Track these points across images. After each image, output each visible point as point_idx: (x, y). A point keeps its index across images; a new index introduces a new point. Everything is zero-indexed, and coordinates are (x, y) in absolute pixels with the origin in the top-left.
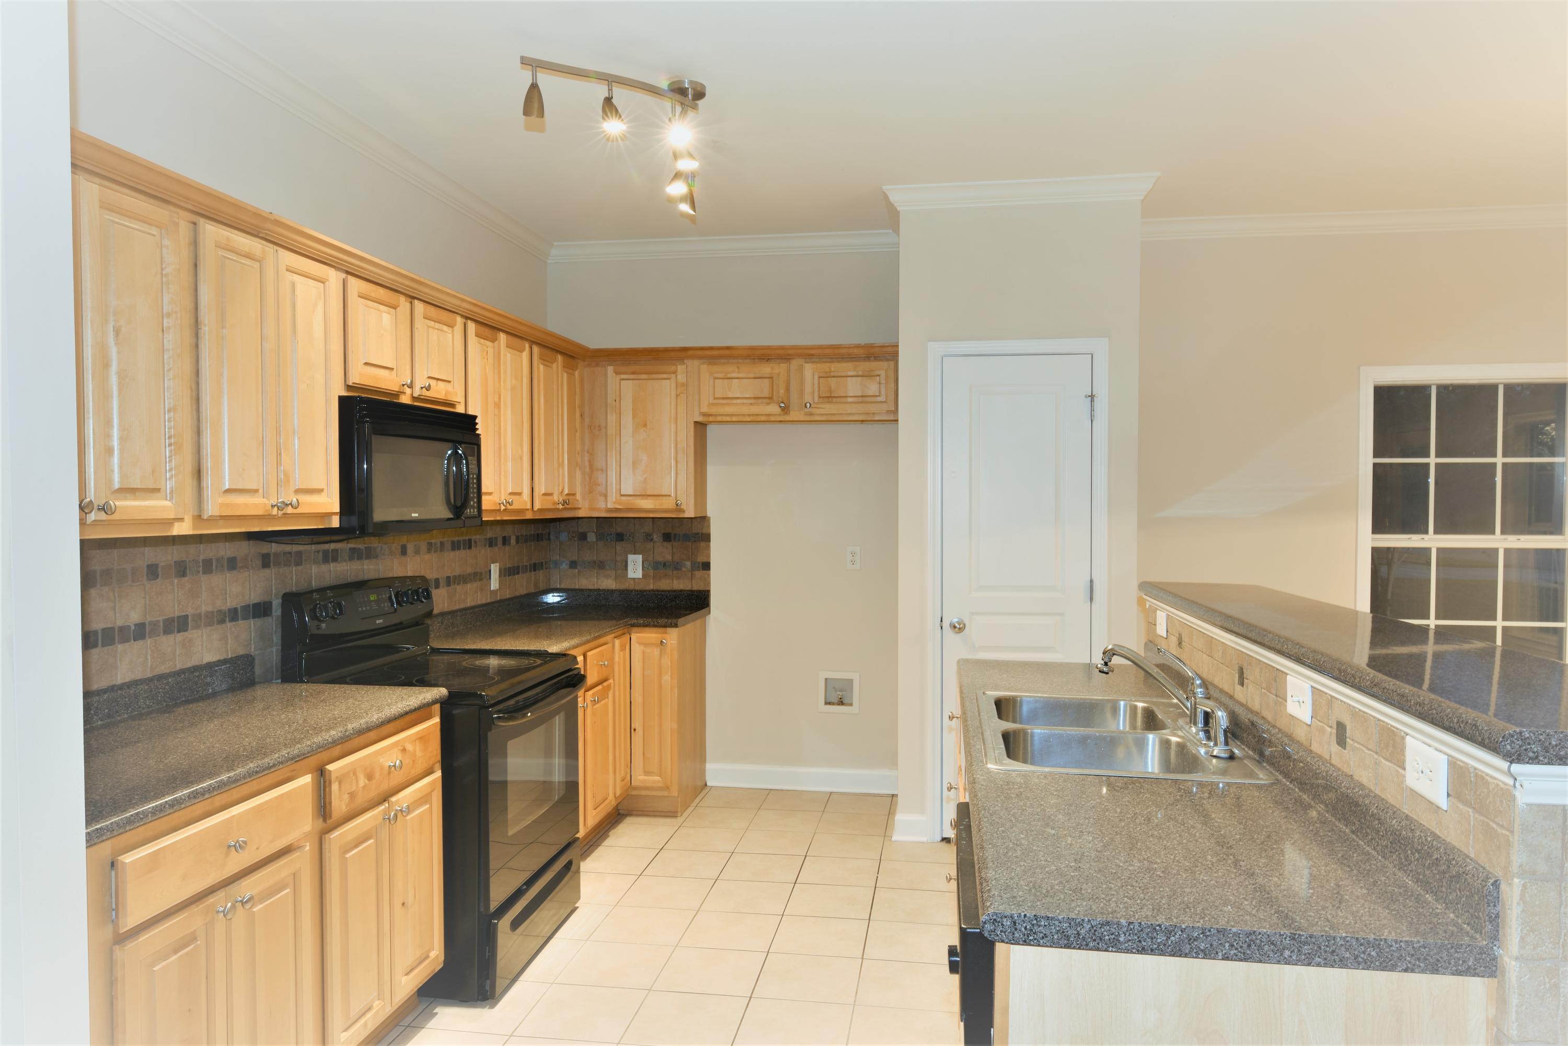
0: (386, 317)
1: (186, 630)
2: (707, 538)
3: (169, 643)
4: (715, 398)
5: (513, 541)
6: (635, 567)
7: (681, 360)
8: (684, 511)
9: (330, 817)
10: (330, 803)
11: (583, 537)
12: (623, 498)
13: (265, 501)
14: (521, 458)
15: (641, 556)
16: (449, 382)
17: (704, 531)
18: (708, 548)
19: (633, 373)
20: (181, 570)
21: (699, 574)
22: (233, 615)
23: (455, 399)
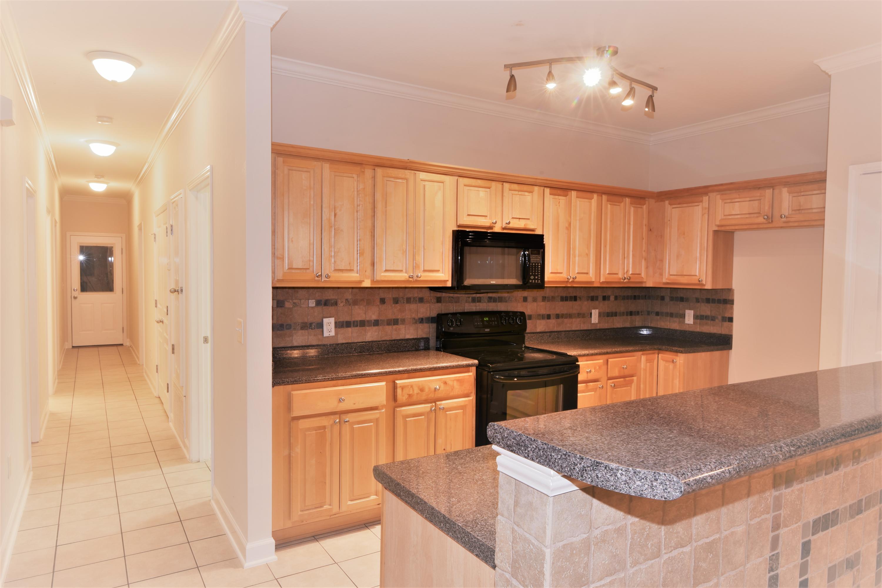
0: (482, 193)
1: (398, 324)
2: (732, 302)
3: (388, 328)
4: (725, 215)
5: (612, 298)
6: (689, 318)
7: (706, 194)
8: (705, 285)
9: (397, 402)
10: (397, 396)
11: (663, 298)
12: (672, 277)
13: (406, 275)
14: (588, 255)
15: (693, 311)
16: (529, 219)
17: (730, 298)
18: (732, 308)
19: (679, 204)
20: (396, 301)
21: (726, 324)
22: (421, 321)
23: (532, 227)
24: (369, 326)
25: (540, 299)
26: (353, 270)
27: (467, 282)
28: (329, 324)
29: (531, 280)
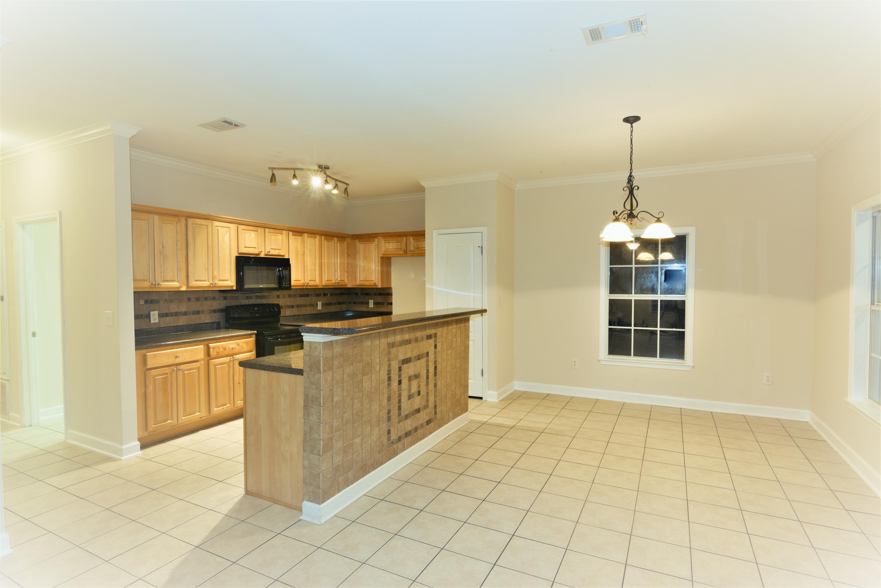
0: (253, 234)
1: (199, 314)
2: (391, 294)
3: (194, 317)
4: (386, 249)
5: (329, 295)
6: (371, 305)
7: (376, 237)
8: (377, 286)
9: (210, 356)
10: (210, 353)
11: (357, 294)
12: (361, 282)
13: (208, 283)
14: (315, 270)
15: (373, 300)
16: (280, 249)
17: (391, 292)
18: (392, 298)
19: (363, 242)
20: (198, 299)
21: (389, 306)
22: (215, 311)
23: (282, 254)
24: (181, 315)
25: (287, 296)
26: (175, 280)
27: (246, 286)
28: (154, 315)
29: (283, 284)
